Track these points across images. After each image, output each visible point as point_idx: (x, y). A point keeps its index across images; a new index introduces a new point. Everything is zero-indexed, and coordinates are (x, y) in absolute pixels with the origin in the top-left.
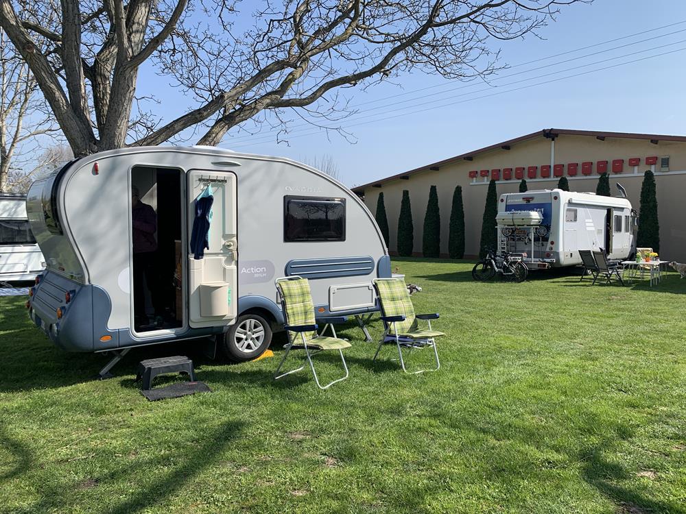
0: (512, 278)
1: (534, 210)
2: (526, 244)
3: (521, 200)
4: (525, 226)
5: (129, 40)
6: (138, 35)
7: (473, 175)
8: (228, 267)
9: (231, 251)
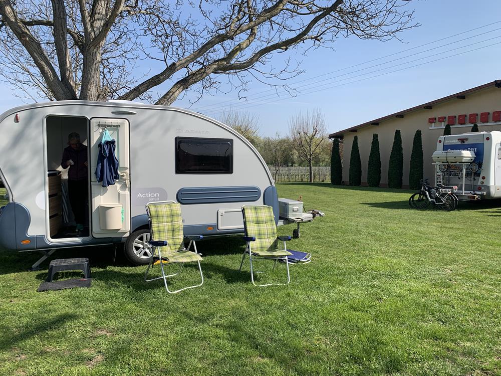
0: (443, 207)
1: (468, 150)
2: (459, 178)
3: (457, 141)
4: (458, 163)
5: (92, 26)
6: (99, 22)
7: (432, 121)
8: (121, 192)
9: (125, 180)
